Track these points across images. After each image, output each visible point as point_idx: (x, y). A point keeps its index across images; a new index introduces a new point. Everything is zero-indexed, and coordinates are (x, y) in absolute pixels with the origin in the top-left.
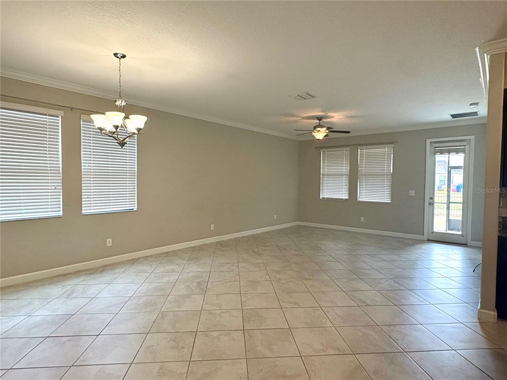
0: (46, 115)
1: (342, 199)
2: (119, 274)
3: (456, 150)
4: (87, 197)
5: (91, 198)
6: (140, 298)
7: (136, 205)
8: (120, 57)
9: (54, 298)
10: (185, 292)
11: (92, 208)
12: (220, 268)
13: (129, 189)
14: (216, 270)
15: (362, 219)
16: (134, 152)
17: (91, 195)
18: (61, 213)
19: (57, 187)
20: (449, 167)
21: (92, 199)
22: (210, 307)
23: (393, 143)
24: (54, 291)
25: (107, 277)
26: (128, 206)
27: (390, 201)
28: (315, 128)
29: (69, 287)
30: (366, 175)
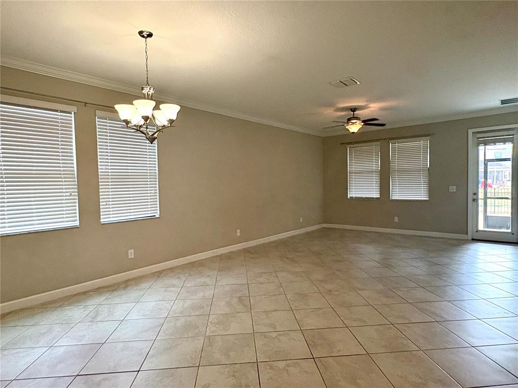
0: (57, 111)
1: (373, 198)
2: (145, 290)
3: (503, 140)
4: (105, 203)
5: (109, 205)
6: (178, 320)
7: (158, 211)
8: (146, 36)
9: (77, 322)
10: (227, 310)
11: (111, 216)
12: (258, 279)
13: (150, 193)
14: (254, 281)
15: (396, 220)
16: (154, 152)
17: (109, 201)
18: (77, 223)
19: (72, 194)
20: (485, 160)
21: (111, 206)
22: (264, 329)
23: (428, 135)
24: (76, 313)
25: (133, 293)
26: (150, 212)
27: (428, 199)
28: (349, 120)
29: (92, 308)
30: (399, 171)
